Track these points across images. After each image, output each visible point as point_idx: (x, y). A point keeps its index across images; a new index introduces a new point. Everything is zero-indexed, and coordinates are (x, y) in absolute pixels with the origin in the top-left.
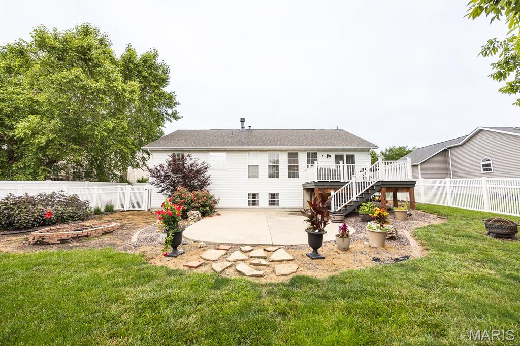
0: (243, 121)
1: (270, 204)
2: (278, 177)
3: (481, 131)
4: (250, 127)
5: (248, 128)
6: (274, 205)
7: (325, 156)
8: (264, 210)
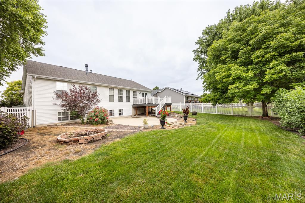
0: (87, 66)
1: (119, 115)
2: (122, 101)
3: (167, 88)
4: (91, 71)
5: (90, 72)
6: (121, 115)
7: (139, 93)
8: (117, 118)
